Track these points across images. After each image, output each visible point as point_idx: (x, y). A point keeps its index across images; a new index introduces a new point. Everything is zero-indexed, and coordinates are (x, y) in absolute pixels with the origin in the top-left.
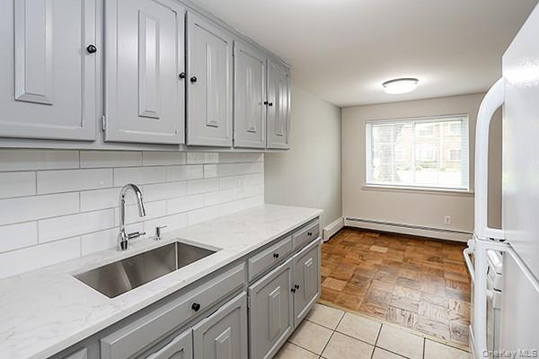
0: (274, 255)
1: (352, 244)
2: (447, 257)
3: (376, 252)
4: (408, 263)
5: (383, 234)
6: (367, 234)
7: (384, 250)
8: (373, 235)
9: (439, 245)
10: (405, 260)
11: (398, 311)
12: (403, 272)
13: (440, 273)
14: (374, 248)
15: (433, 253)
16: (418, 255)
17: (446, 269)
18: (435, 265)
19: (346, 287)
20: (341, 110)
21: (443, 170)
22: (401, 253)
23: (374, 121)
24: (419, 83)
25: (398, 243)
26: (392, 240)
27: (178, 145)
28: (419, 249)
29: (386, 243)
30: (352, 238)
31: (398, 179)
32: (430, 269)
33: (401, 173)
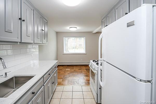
0: (49, 74)
1: (61, 69)
2: (82, 68)
3: (67, 70)
4: (75, 71)
5: (68, 65)
6: (64, 66)
7: (69, 69)
8: (66, 66)
9: (80, 66)
10: (74, 71)
11: (75, 82)
12: (74, 74)
13: (82, 72)
14: (67, 69)
15: (79, 68)
16: (76, 69)
17: (83, 71)
18: (80, 71)
19: (63, 80)
20: (57, 33)
21: (77, 49)
22: (73, 69)
23: (65, 37)
24: (77, 29)
25: (72, 67)
26: (70, 67)
27: (18, 42)
28: (77, 68)
29: (69, 67)
30: (61, 68)
31: (68, 51)
32: (80, 72)
33: (69, 50)
